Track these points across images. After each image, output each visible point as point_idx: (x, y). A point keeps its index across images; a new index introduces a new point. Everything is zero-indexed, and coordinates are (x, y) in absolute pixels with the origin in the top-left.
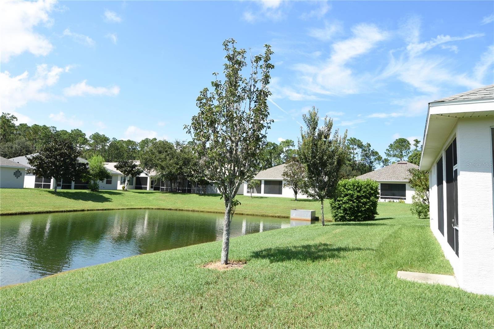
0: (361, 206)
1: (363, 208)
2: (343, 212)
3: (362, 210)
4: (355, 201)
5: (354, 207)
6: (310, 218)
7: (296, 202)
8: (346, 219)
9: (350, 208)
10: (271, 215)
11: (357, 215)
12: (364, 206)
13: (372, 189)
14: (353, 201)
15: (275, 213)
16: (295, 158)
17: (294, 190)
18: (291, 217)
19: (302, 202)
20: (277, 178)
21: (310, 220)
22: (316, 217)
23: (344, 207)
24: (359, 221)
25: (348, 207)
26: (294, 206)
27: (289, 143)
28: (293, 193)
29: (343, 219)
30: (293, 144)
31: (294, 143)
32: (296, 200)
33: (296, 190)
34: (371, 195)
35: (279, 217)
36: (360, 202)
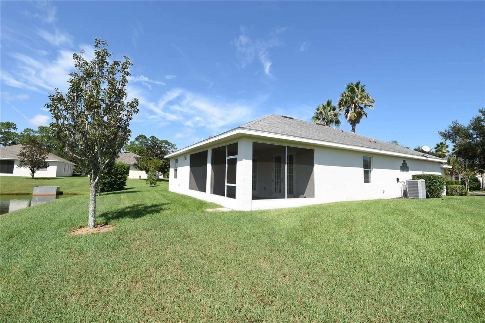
0: (117, 181)
1: (119, 181)
2: (103, 185)
3: (118, 183)
4: (113, 177)
5: (112, 181)
6: (55, 193)
7: (34, 180)
8: (104, 190)
9: (109, 182)
10: (6, 193)
11: (113, 187)
12: (119, 180)
13: (124, 169)
14: (111, 177)
15: (12, 191)
16: (35, 141)
17: (31, 170)
18: (34, 193)
19: (41, 180)
20: (8, 157)
21: (56, 194)
22: (60, 192)
23: (104, 182)
24: (114, 191)
25: (108, 181)
26: (33, 183)
27: (10, 125)
28: (30, 171)
29: (102, 190)
30: (14, 127)
31: (16, 126)
32: (33, 178)
33: (34, 169)
34: (124, 172)
35: (17, 194)
36: (117, 178)
